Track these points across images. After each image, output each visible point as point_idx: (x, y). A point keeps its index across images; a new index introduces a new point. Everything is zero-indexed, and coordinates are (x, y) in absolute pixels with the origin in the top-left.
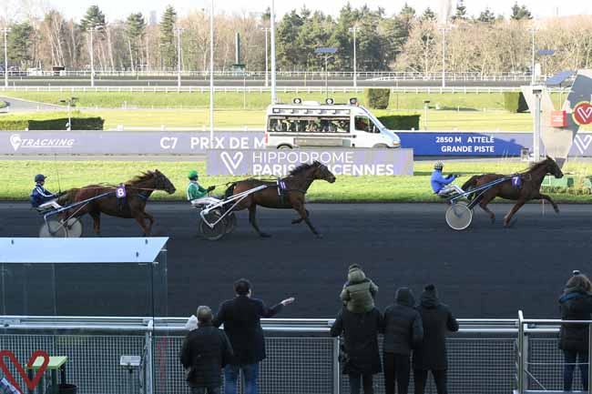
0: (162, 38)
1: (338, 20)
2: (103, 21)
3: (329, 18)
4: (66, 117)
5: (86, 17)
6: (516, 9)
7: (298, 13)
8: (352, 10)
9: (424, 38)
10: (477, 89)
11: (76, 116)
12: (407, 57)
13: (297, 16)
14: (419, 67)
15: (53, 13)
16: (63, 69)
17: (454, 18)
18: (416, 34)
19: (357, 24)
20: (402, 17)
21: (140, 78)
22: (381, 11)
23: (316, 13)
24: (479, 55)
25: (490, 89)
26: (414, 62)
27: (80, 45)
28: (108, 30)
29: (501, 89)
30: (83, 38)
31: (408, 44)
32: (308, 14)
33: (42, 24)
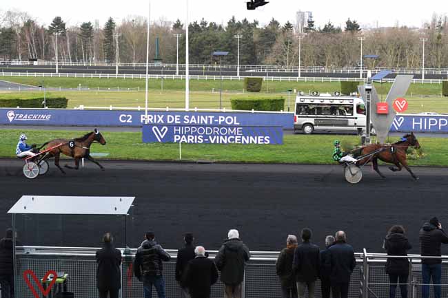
0: (105, 40)
1: (226, 29)
2: (64, 28)
3: (220, 27)
4: (42, 97)
5: (52, 24)
6: (349, 23)
7: (199, 23)
8: (236, 22)
9: (286, 43)
10: (323, 79)
11: (49, 96)
12: (274, 56)
13: (198, 25)
14: (283, 63)
15: (29, 21)
16: (36, 60)
17: (307, 29)
18: (280, 39)
19: (239, 32)
20: (270, 28)
21: (90, 67)
22: (256, 23)
23: (211, 24)
24: (324, 55)
25: (331, 79)
26: (280, 59)
27: (48, 44)
28: (67, 34)
29: (339, 79)
30: (50, 39)
31: (275, 47)
32: (206, 24)
33: (22, 29)
